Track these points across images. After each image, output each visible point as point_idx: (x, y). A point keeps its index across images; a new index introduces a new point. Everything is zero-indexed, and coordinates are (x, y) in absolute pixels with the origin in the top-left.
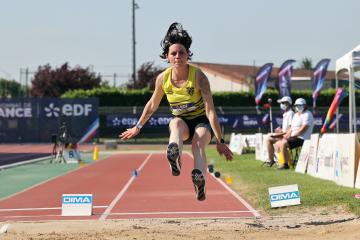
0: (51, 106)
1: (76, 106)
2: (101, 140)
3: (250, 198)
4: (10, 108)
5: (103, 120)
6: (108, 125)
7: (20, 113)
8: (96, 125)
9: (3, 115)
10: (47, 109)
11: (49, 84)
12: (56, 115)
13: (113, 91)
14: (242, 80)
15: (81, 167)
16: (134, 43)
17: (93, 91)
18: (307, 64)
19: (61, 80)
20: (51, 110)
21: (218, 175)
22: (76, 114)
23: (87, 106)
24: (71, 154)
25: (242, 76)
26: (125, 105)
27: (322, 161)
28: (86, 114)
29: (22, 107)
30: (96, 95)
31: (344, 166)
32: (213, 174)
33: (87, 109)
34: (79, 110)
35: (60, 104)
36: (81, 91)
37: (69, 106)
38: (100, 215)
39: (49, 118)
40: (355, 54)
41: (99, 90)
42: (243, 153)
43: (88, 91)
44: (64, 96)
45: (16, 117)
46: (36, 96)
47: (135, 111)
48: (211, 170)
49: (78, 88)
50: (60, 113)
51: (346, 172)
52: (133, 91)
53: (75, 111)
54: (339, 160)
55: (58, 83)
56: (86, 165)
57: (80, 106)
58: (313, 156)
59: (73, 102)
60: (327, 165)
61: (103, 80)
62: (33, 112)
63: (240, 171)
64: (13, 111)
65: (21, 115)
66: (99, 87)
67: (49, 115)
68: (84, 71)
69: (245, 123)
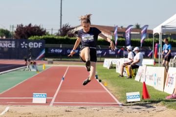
0: (24, 43)
1: (35, 43)
2: (45, 59)
3: (116, 95)
4: (5, 43)
5: (47, 50)
6: (49, 52)
7: (10, 45)
8: (44, 52)
9: (2, 46)
10: (22, 44)
11: (23, 33)
12: (26, 47)
13: (51, 37)
14: (109, 33)
15: (38, 73)
16: (61, 15)
17: (43, 37)
18: (138, 26)
19: (29, 31)
20: (23, 45)
21: (100, 81)
22: (35, 47)
23: (40, 43)
24: (33, 67)
25: (109, 31)
26: (57, 43)
27: (148, 77)
28: (39, 47)
29: (11, 43)
30: (44, 39)
31: (159, 81)
32: (98, 80)
33: (40, 45)
34: (36, 45)
35: (28, 42)
36: (37, 37)
37: (32, 43)
38: (50, 103)
39: (23, 48)
40: (163, 27)
41: (45, 36)
42: (110, 68)
43: (40, 37)
44: (29, 39)
45: (8, 47)
46: (17, 38)
47: (61, 47)
48: (97, 78)
49: (35, 35)
50: (28, 46)
51: (160, 84)
52: (60, 37)
53: (34, 45)
54: (156, 78)
55: (27, 32)
56: (40, 72)
57: (37, 43)
58: (144, 74)
59: (33, 41)
60: (150, 79)
61: (47, 31)
62: (16, 45)
63: (110, 79)
64: (6, 45)
65: (10, 47)
66: (45, 35)
67: (23, 47)
68: (38, 28)
69: (110, 53)
